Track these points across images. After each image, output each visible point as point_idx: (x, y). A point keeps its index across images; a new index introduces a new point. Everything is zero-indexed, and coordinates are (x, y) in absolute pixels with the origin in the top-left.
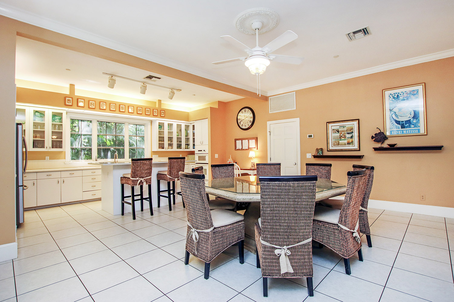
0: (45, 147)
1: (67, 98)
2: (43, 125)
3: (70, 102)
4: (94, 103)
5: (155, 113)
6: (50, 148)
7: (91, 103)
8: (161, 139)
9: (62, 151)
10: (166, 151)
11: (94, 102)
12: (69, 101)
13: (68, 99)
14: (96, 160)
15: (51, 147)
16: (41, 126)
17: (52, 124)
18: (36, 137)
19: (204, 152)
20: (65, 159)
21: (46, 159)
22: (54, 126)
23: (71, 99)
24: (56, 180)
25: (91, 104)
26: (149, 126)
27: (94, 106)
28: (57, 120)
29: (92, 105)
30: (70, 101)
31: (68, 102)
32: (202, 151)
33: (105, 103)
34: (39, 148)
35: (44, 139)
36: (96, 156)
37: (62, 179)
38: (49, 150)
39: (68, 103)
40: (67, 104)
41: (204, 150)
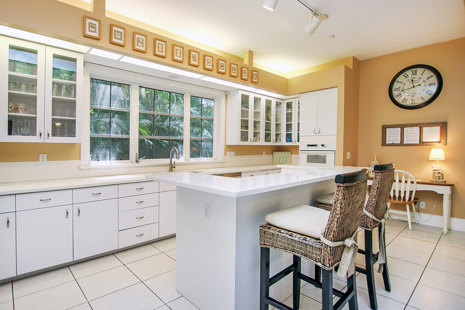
0: (38, 134)
1: (88, 21)
2: (32, 84)
3: (94, 30)
4: (143, 40)
5: (245, 75)
6: (48, 135)
7: (138, 38)
8: (245, 124)
9: (76, 143)
10: (250, 144)
11: (144, 38)
12: (92, 27)
13: (90, 23)
14: (137, 161)
15: (50, 135)
16: (27, 84)
17: (53, 83)
18: (16, 110)
19: (323, 148)
20: (80, 160)
21: (41, 159)
22: (58, 87)
23: (97, 23)
24: (63, 210)
25: (138, 41)
26: (223, 101)
27: (144, 46)
28: (65, 75)
29: (139, 44)
30: (95, 28)
31: (91, 29)
32: (316, 145)
33: (164, 43)
34: (24, 135)
35: (36, 114)
36: (136, 153)
37: (76, 207)
38: (47, 141)
39: (90, 31)
40: (88, 33)
41: (323, 145)
